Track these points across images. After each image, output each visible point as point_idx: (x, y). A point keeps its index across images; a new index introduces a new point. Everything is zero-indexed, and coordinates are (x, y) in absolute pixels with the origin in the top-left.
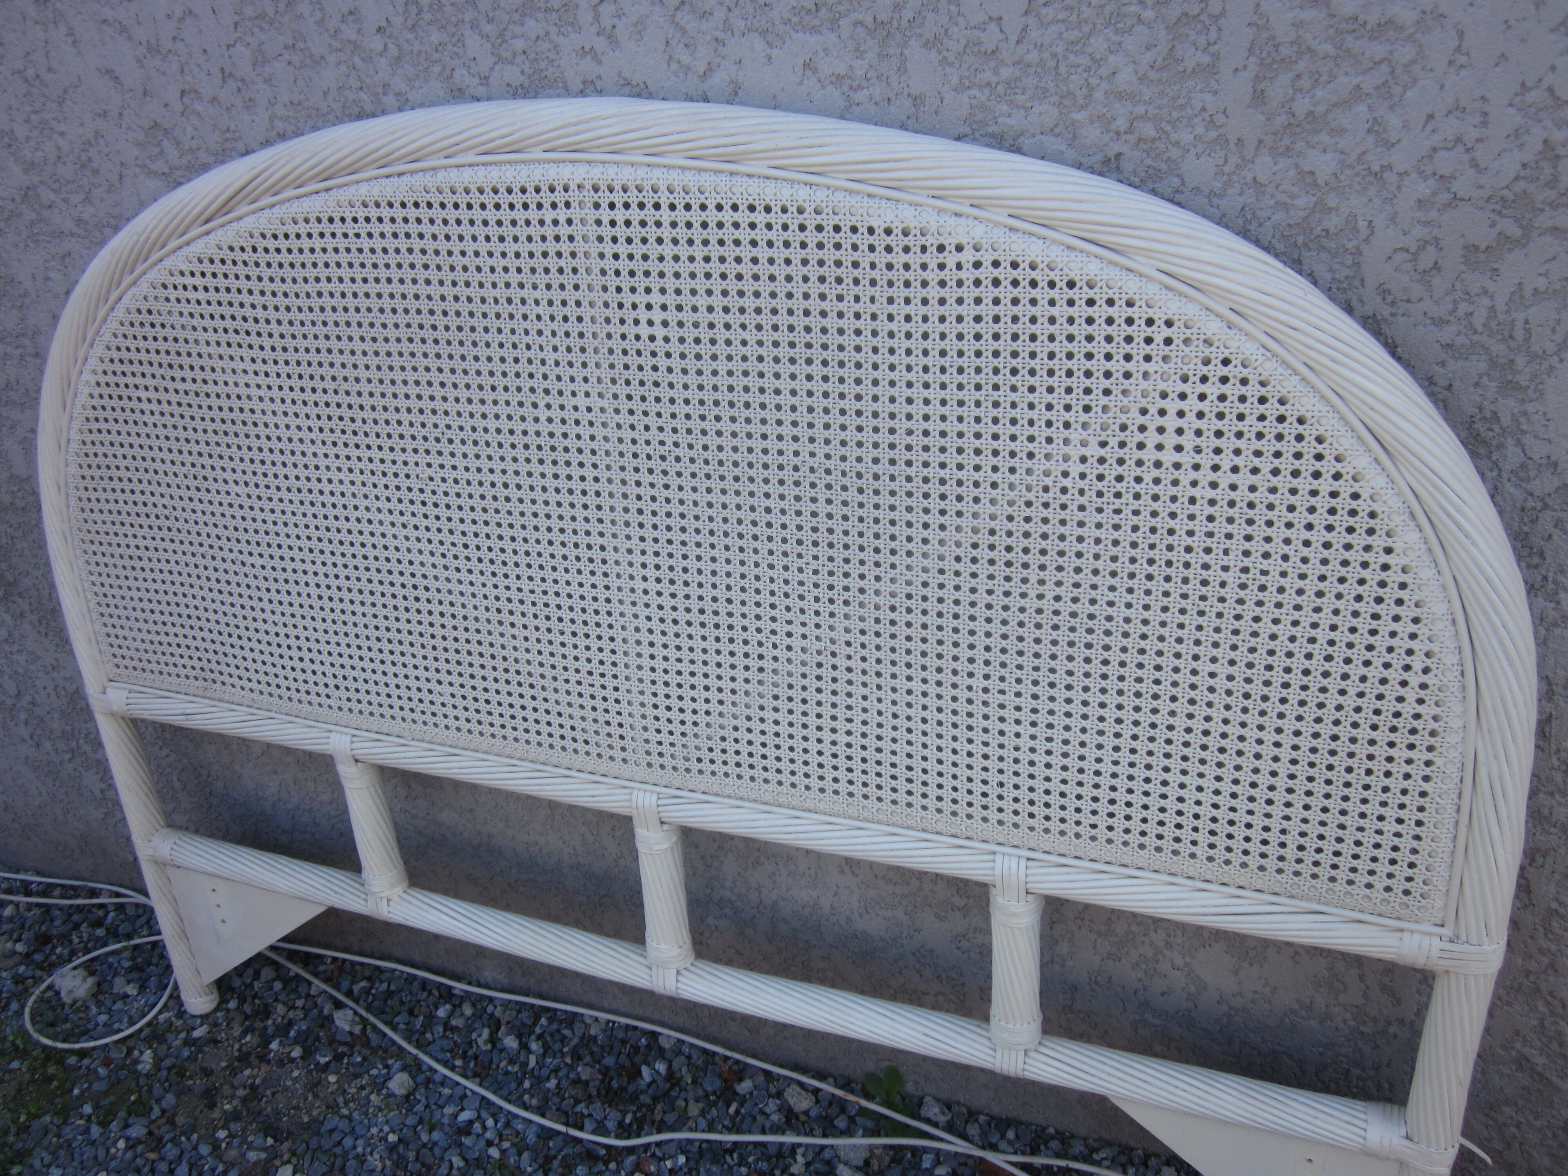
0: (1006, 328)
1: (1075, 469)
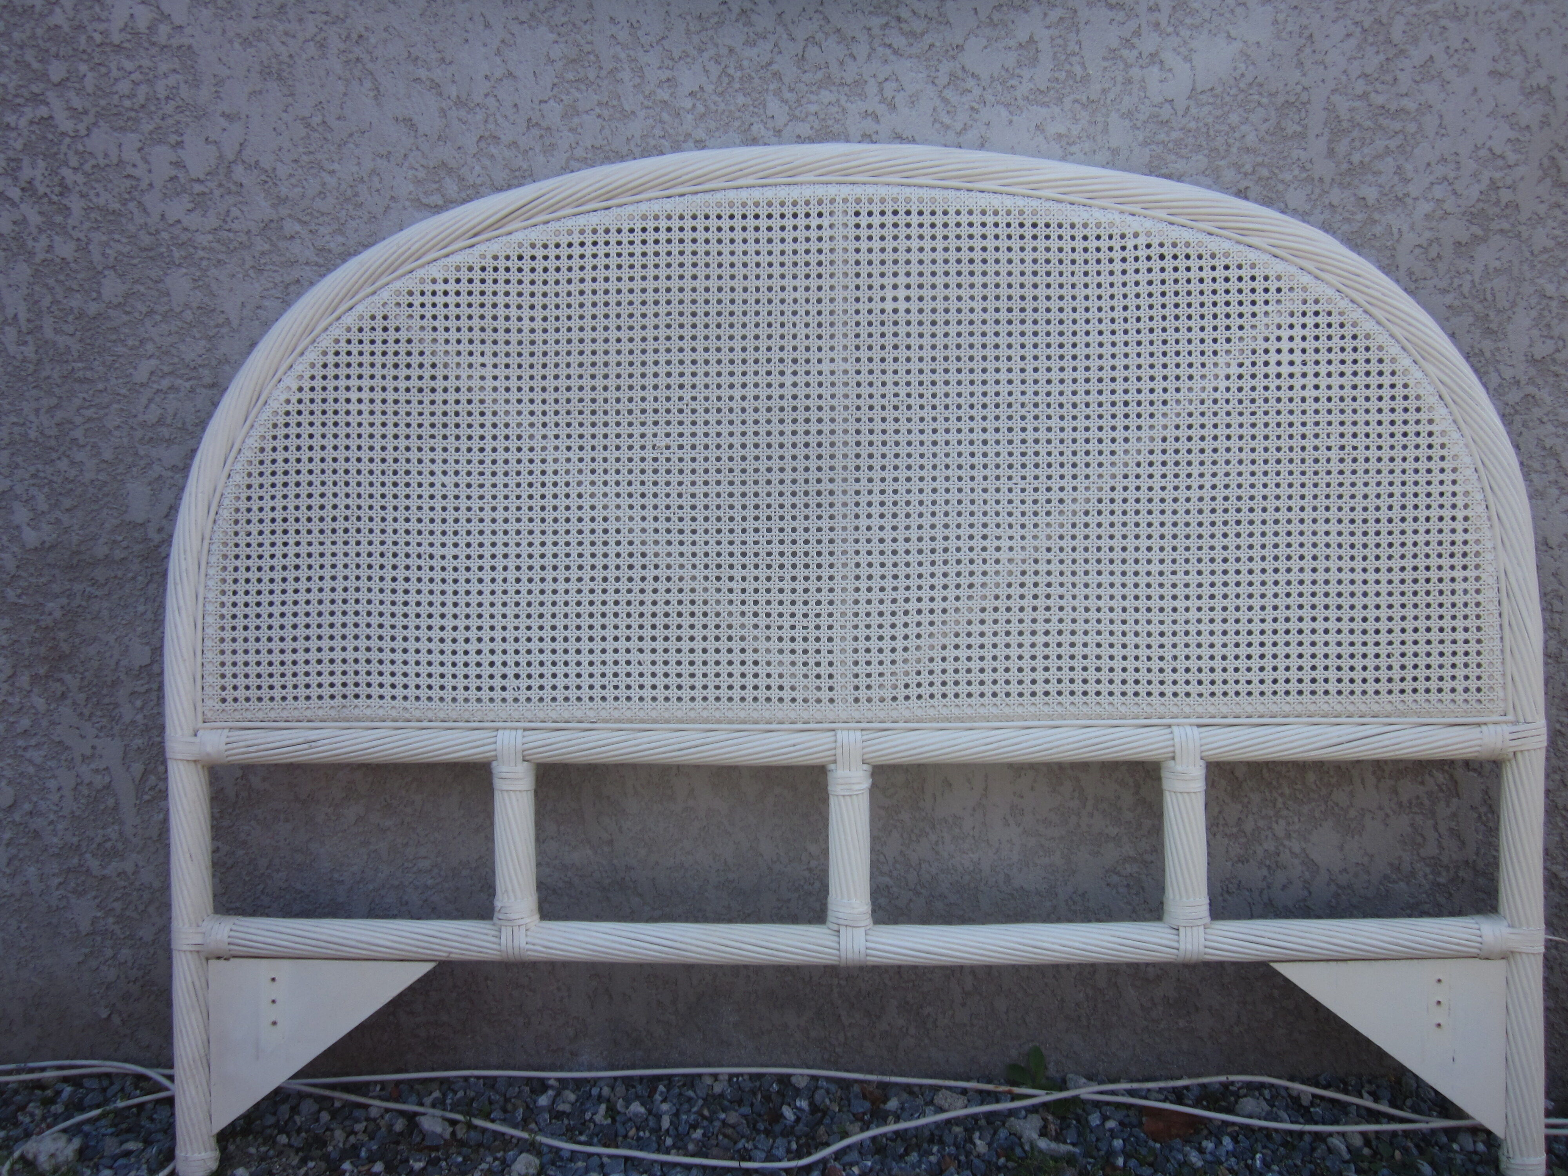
0: (1169, 288)
1: (1222, 384)
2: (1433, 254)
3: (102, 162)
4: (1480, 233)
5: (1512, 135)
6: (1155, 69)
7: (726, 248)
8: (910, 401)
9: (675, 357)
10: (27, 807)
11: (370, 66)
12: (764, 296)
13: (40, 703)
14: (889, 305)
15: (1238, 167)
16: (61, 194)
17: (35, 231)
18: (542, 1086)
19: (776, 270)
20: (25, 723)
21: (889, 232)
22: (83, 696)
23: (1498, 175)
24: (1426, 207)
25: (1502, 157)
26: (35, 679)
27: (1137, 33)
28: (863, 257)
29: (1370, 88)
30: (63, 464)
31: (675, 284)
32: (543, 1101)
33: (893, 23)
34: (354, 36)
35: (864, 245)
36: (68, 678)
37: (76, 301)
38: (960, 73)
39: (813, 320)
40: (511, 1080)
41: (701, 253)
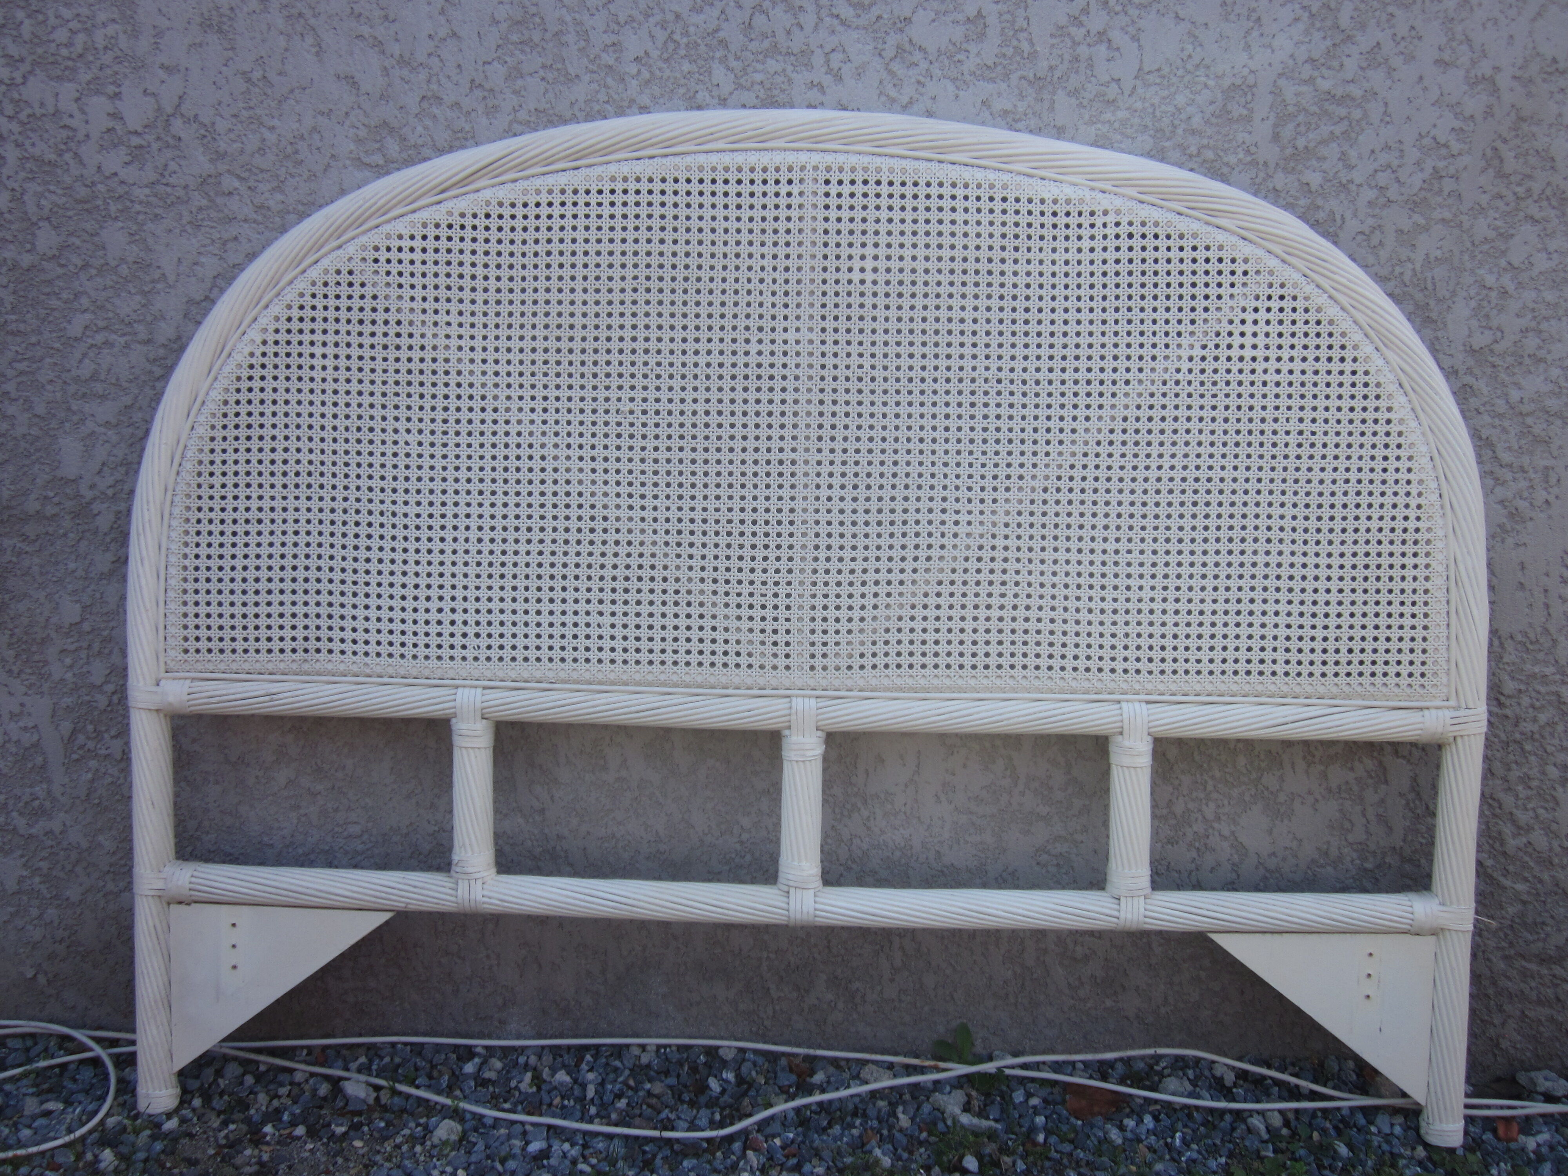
0: (1137, 267)
1: (1185, 366)
2: (1375, 241)
3: (39, 112)
4: (1421, 221)
5: (1457, 123)
6: (1103, 48)
7: (695, 213)
8: (875, 373)
9: (641, 321)
12: (731, 262)
14: (856, 276)
19: (744, 237)
21: (858, 201)
22: (12, 653)
23: (1442, 164)
24: (1368, 194)
25: (1446, 146)
28: (832, 226)
29: (1316, 73)
31: (643, 247)
35: (833, 214)
38: (907, 46)
39: (780, 289)
41: (669, 217)
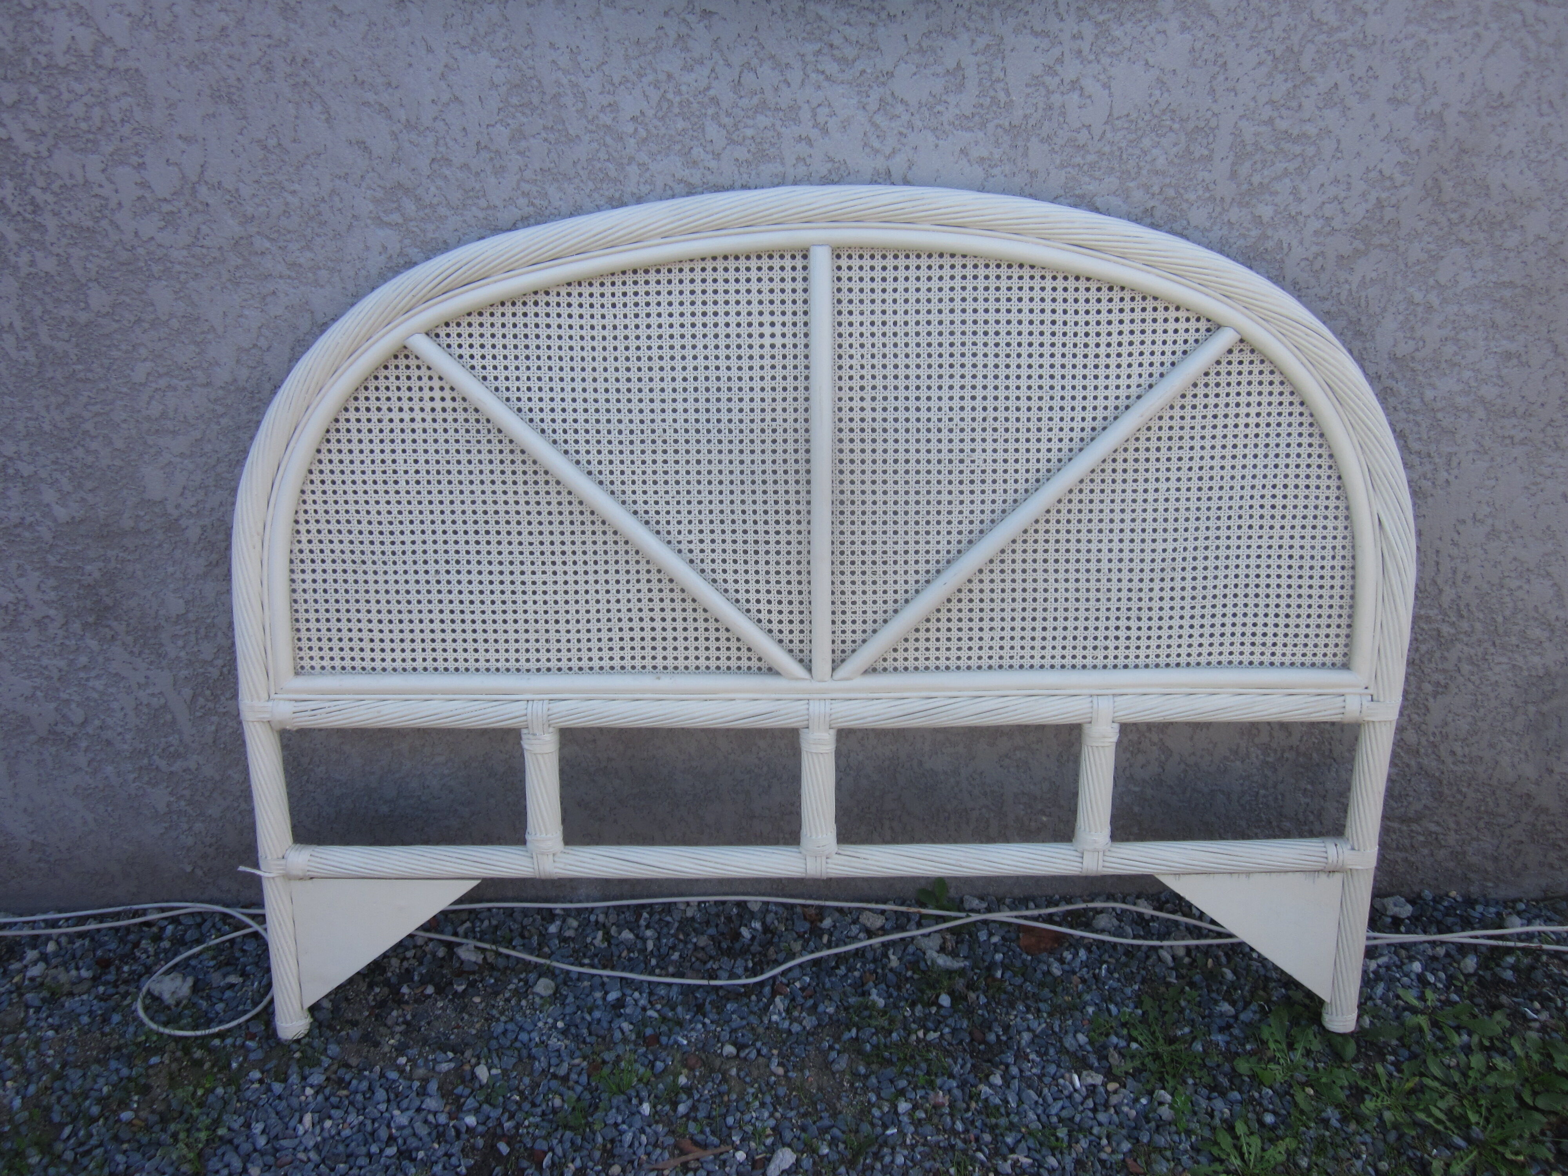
2: (1317, 266)
3: (69, 183)
4: (1362, 247)
5: (1402, 158)
6: (1075, 96)
10: (97, 723)
11: (318, 89)
13: (93, 644)
15: (1147, 188)
16: (34, 212)
17: (15, 248)
18: (550, 916)
20: (83, 660)
22: (131, 638)
23: (1384, 195)
24: (1315, 224)
25: (1391, 178)
26: (86, 626)
27: (1060, 61)
29: (1275, 114)
30: (80, 452)
32: (553, 929)
33: (826, 50)
34: (299, 60)
36: (114, 624)
37: (66, 311)
38: (890, 99)
40: (525, 912)
